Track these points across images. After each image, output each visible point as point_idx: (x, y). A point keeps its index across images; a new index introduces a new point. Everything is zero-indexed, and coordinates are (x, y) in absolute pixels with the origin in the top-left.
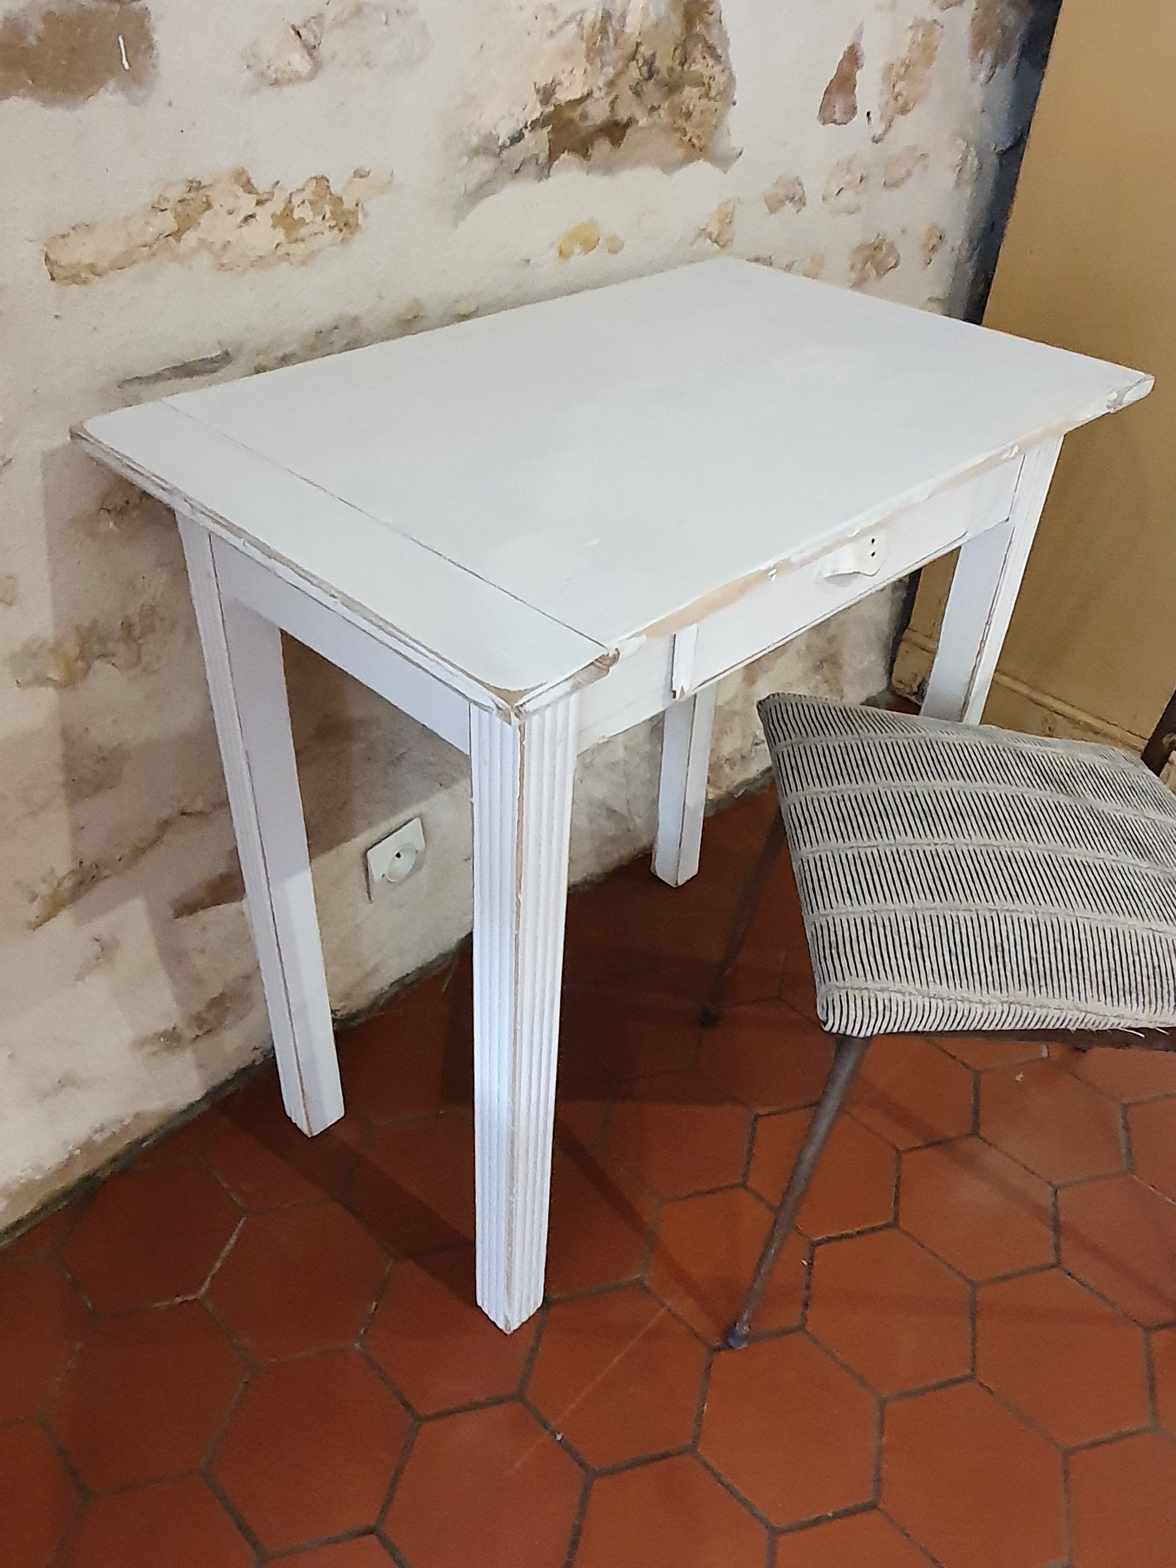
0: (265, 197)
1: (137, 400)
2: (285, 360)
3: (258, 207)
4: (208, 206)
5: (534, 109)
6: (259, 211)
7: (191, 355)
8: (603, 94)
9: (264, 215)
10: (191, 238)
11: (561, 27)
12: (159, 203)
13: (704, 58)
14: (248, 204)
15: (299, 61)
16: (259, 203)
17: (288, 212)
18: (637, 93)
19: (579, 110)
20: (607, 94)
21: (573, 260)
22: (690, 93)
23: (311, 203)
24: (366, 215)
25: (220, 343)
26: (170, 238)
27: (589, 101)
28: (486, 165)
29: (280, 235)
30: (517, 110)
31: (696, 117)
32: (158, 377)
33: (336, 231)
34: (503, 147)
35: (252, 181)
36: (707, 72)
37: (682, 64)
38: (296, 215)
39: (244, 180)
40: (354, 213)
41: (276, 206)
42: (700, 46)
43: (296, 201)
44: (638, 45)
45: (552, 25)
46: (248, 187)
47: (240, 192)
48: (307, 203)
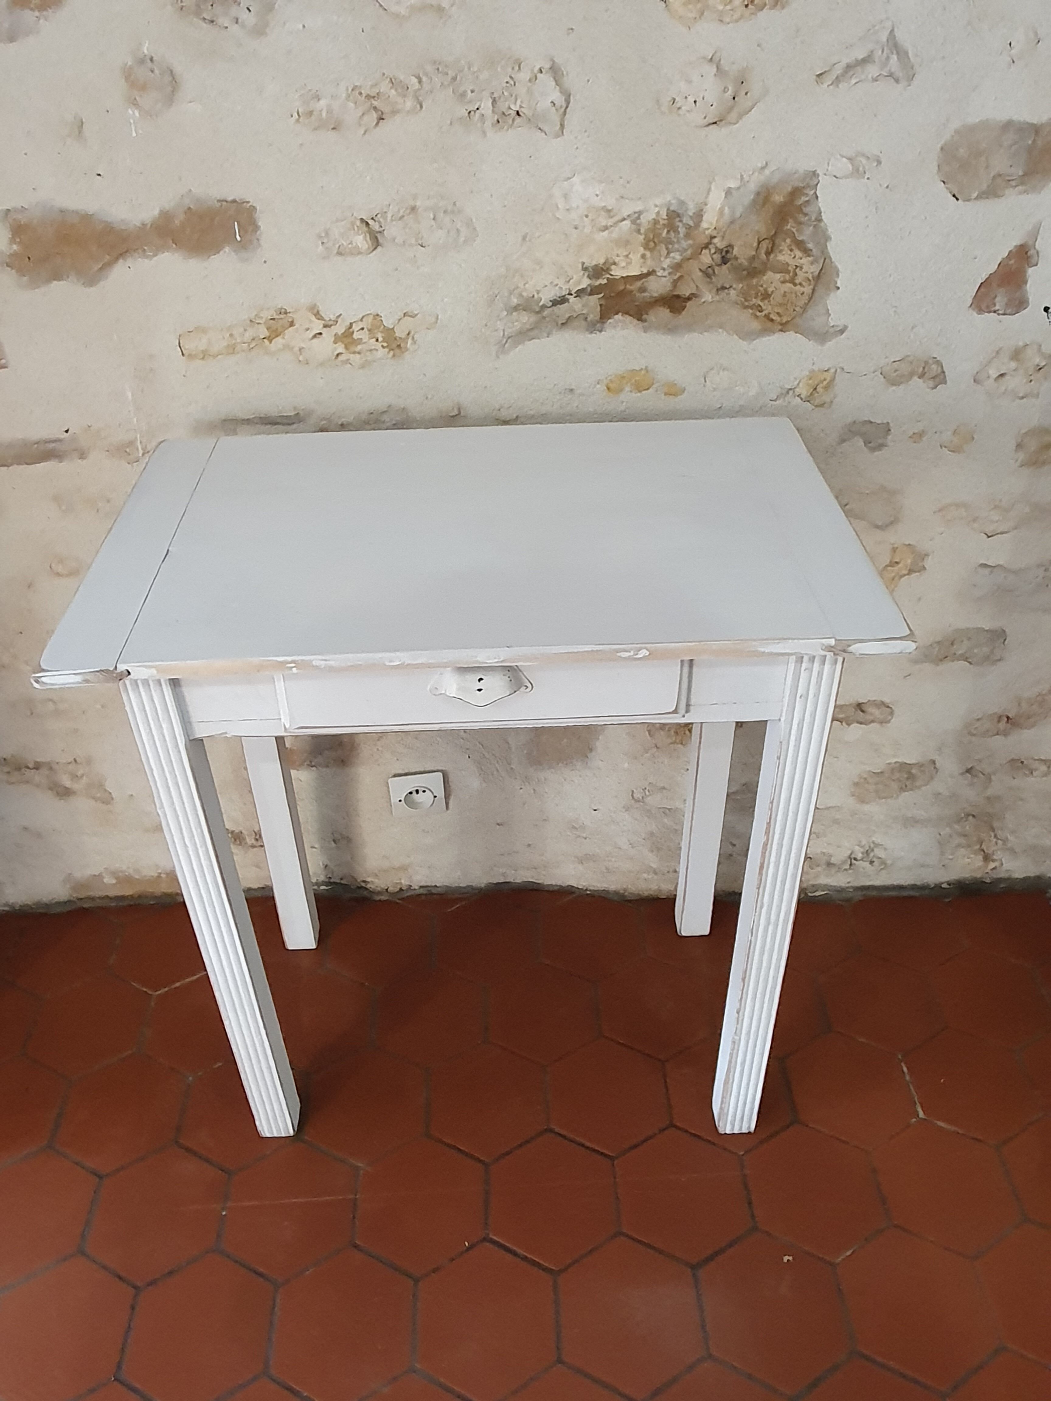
0: (331, 323)
1: (234, 432)
2: (343, 427)
3: (325, 329)
4: (292, 324)
5: (579, 282)
6: (324, 331)
7: (273, 412)
8: (666, 273)
9: (328, 335)
10: (279, 341)
11: (616, 223)
12: (255, 319)
13: (791, 250)
14: (317, 326)
15: (361, 241)
16: (325, 326)
17: (348, 333)
18: (708, 273)
19: (639, 284)
20: (670, 274)
21: (622, 396)
22: (772, 279)
23: (369, 330)
24: (414, 342)
25: (295, 408)
26: (265, 340)
27: (651, 278)
28: (525, 319)
29: (340, 348)
30: (561, 283)
31: (777, 298)
32: (248, 421)
33: (386, 350)
34: (544, 307)
35: (321, 313)
36: (793, 263)
37: (768, 253)
38: (356, 336)
39: (316, 311)
40: (405, 340)
41: (340, 329)
42: (788, 241)
43: (355, 328)
44: (712, 237)
45: (604, 222)
46: (318, 315)
47: (313, 318)
48: (365, 329)
